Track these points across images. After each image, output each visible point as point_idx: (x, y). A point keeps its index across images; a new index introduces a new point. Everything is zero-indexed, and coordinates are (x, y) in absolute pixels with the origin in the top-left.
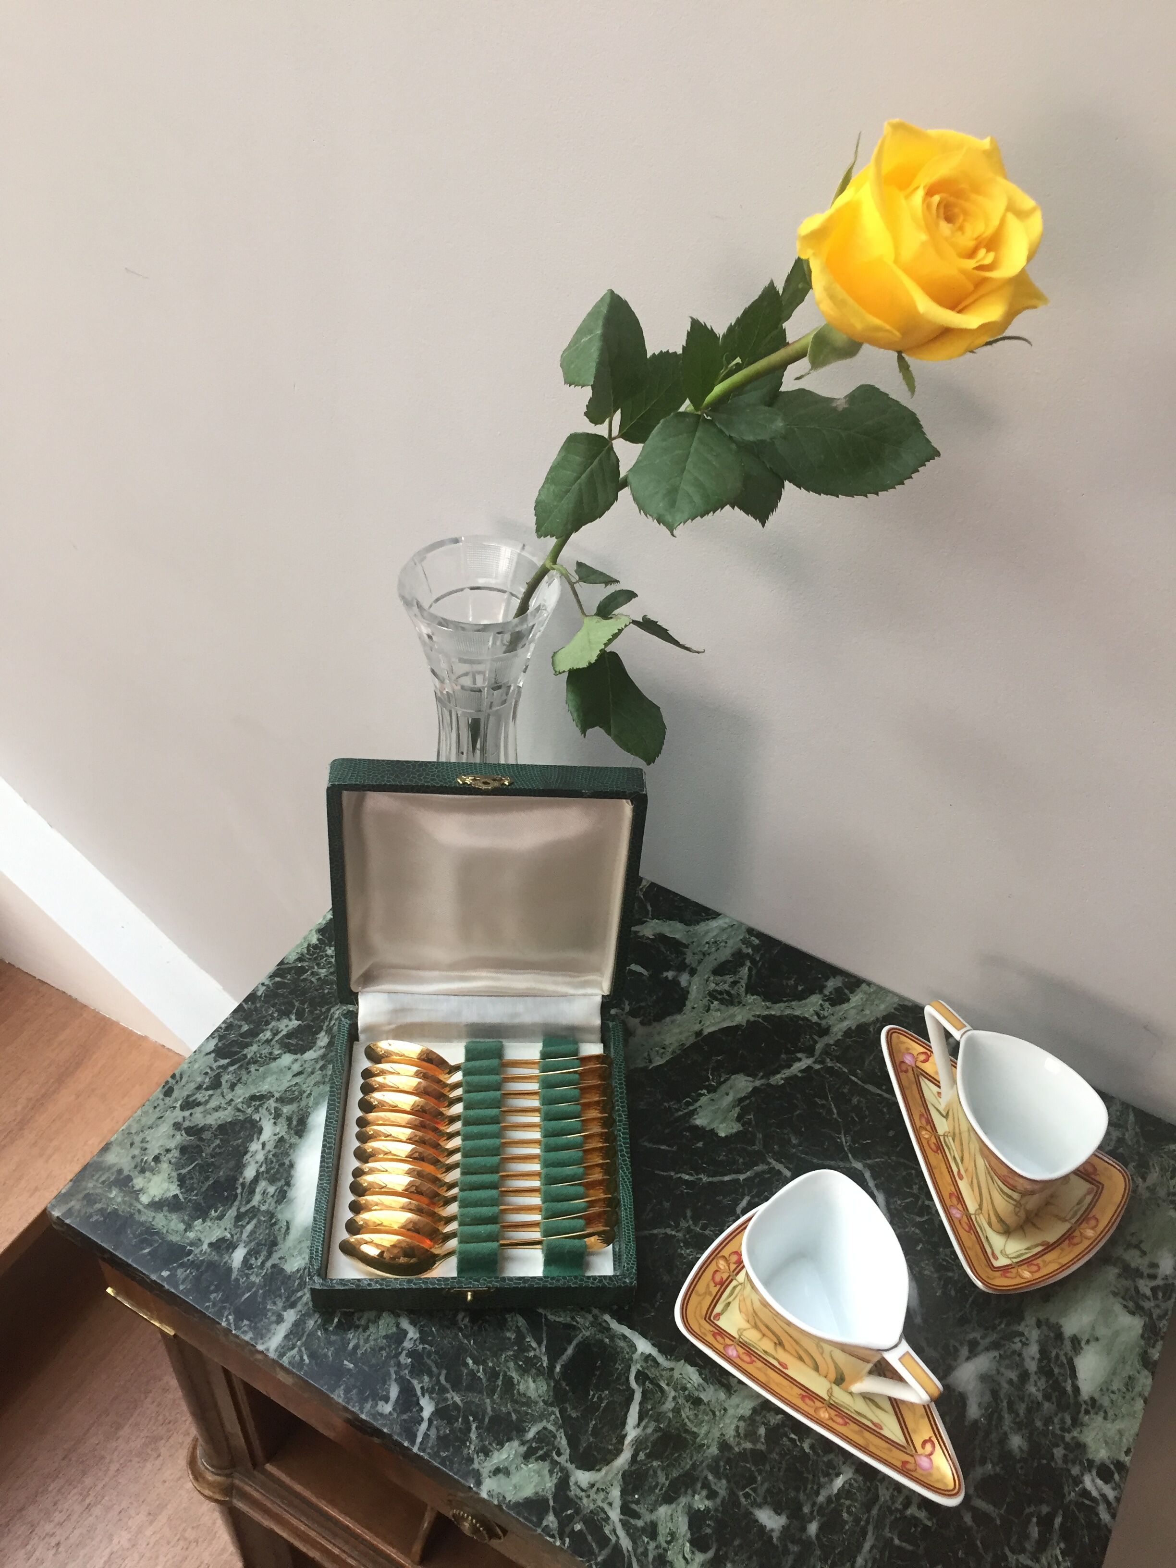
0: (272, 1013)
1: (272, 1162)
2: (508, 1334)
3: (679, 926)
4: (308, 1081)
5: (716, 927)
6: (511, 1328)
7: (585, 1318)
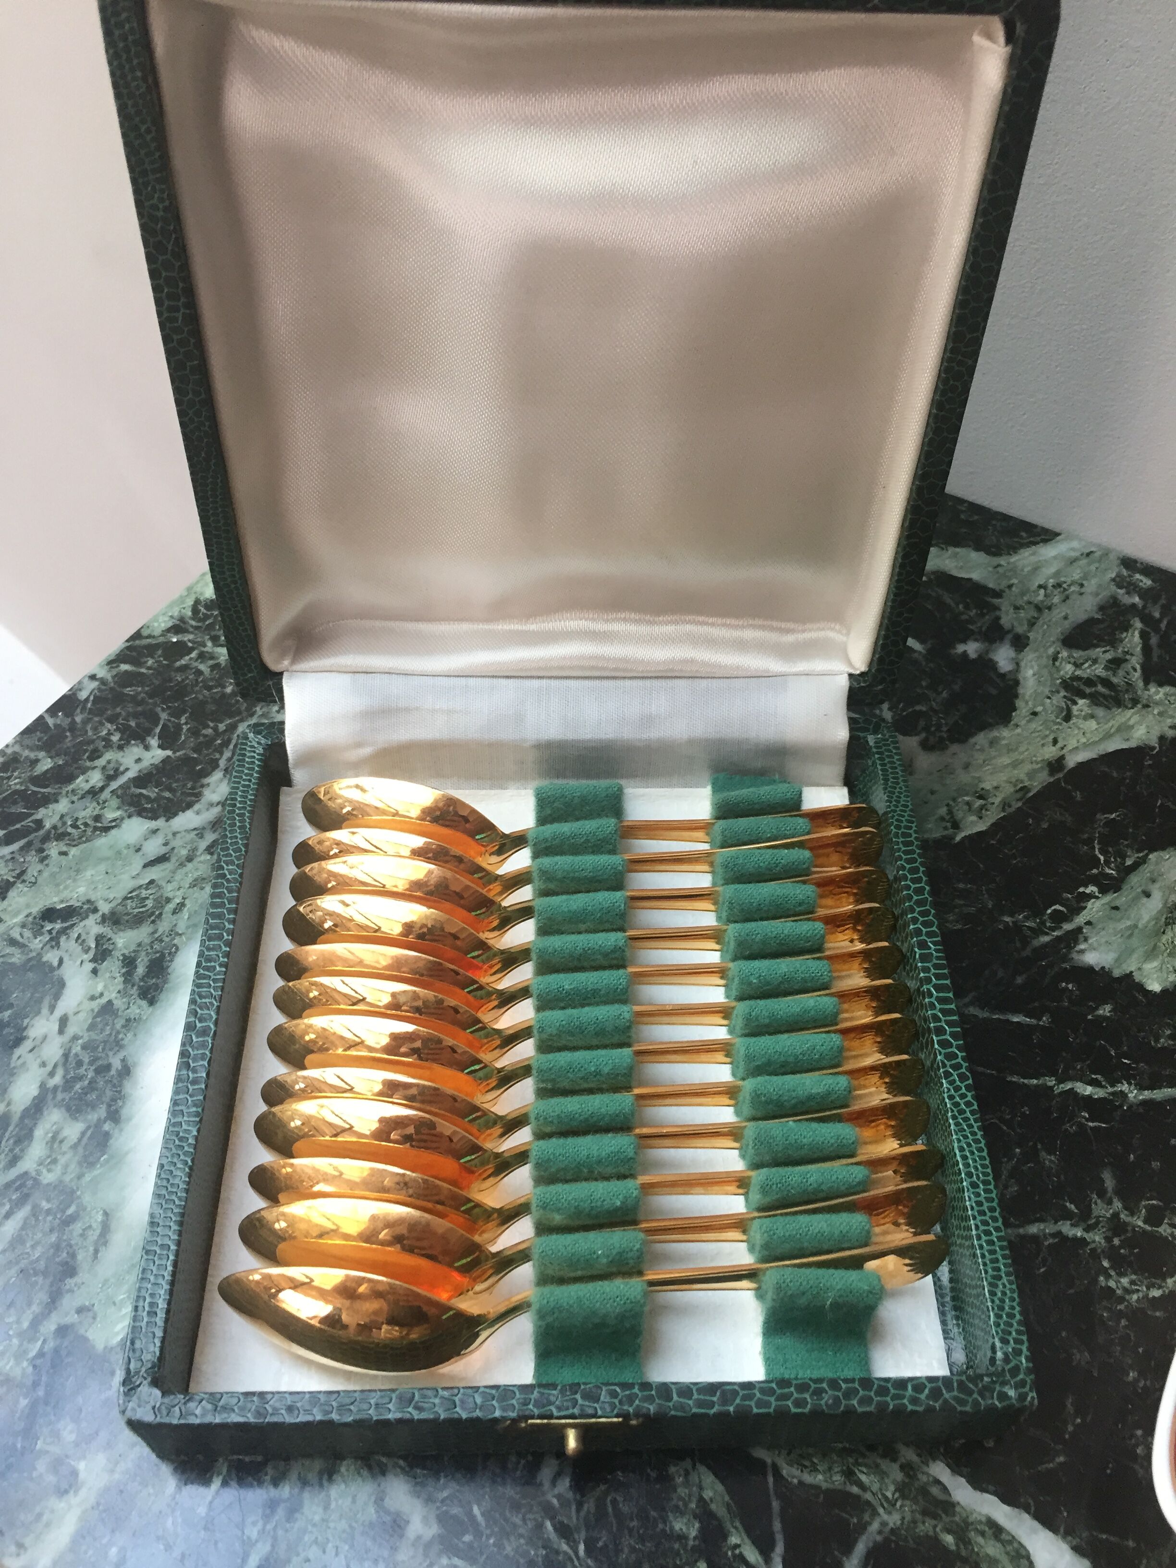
0: (109, 734)
1: (79, 1064)
2: (679, 1525)
3: (976, 557)
4: (178, 877)
5: (1055, 558)
6: (686, 1505)
7: (883, 1475)
